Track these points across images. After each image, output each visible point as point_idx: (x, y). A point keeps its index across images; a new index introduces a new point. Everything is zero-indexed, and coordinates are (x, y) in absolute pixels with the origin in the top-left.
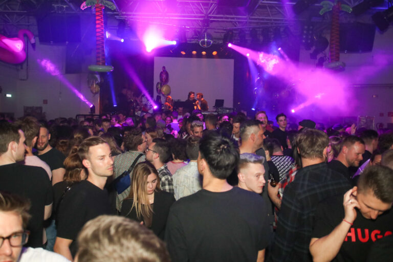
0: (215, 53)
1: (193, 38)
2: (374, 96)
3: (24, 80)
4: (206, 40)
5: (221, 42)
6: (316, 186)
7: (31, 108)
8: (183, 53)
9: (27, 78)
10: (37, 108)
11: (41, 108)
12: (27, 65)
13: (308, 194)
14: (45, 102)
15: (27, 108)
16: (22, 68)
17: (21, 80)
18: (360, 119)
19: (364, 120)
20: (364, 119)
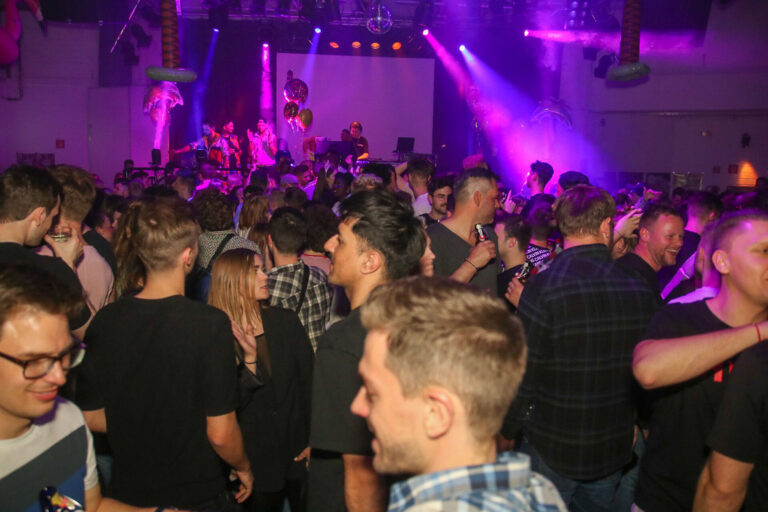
0: (397, 46)
1: (353, 15)
2: (704, 134)
3: (15, 99)
4: (379, 19)
5: (409, 24)
6: (580, 282)
7: (31, 156)
8: (335, 45)
9: (22, 96)
10: (44, 156)
11: (51, 156)
12: (20, 69)
13: (563, 294)
14: (60, 144)
15: (25, 156)
16: (9, 76)
17: (10, 99)
18: (675, 177)
19: (684, 181)
20: (682, 178)
